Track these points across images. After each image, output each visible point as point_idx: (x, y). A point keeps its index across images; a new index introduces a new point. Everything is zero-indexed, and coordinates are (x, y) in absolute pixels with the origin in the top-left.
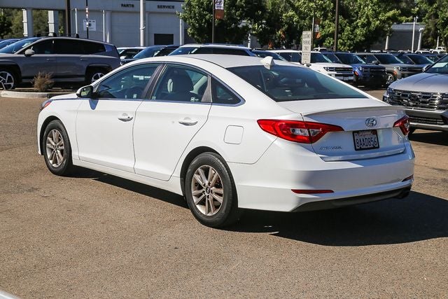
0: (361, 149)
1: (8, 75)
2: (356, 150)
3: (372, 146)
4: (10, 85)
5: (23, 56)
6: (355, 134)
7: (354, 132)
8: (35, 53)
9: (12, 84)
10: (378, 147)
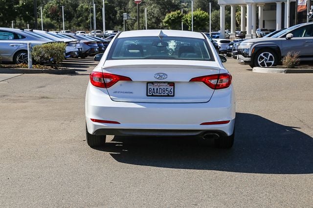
0: (152, 96)
1: (270, 54)
2: (147, 96)
3: (166, 94)
4: (271, 63)
5: (284, 39)
6: (149, 84)
7: (148, 83)
8: (294, 36)
9: (273, 62)
10: (174, 96)
